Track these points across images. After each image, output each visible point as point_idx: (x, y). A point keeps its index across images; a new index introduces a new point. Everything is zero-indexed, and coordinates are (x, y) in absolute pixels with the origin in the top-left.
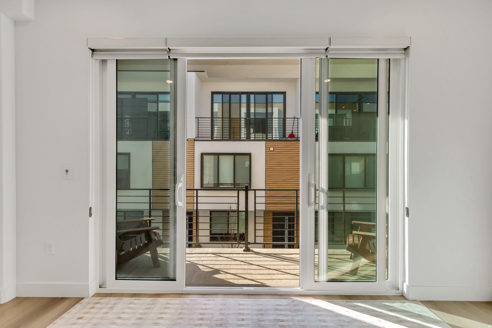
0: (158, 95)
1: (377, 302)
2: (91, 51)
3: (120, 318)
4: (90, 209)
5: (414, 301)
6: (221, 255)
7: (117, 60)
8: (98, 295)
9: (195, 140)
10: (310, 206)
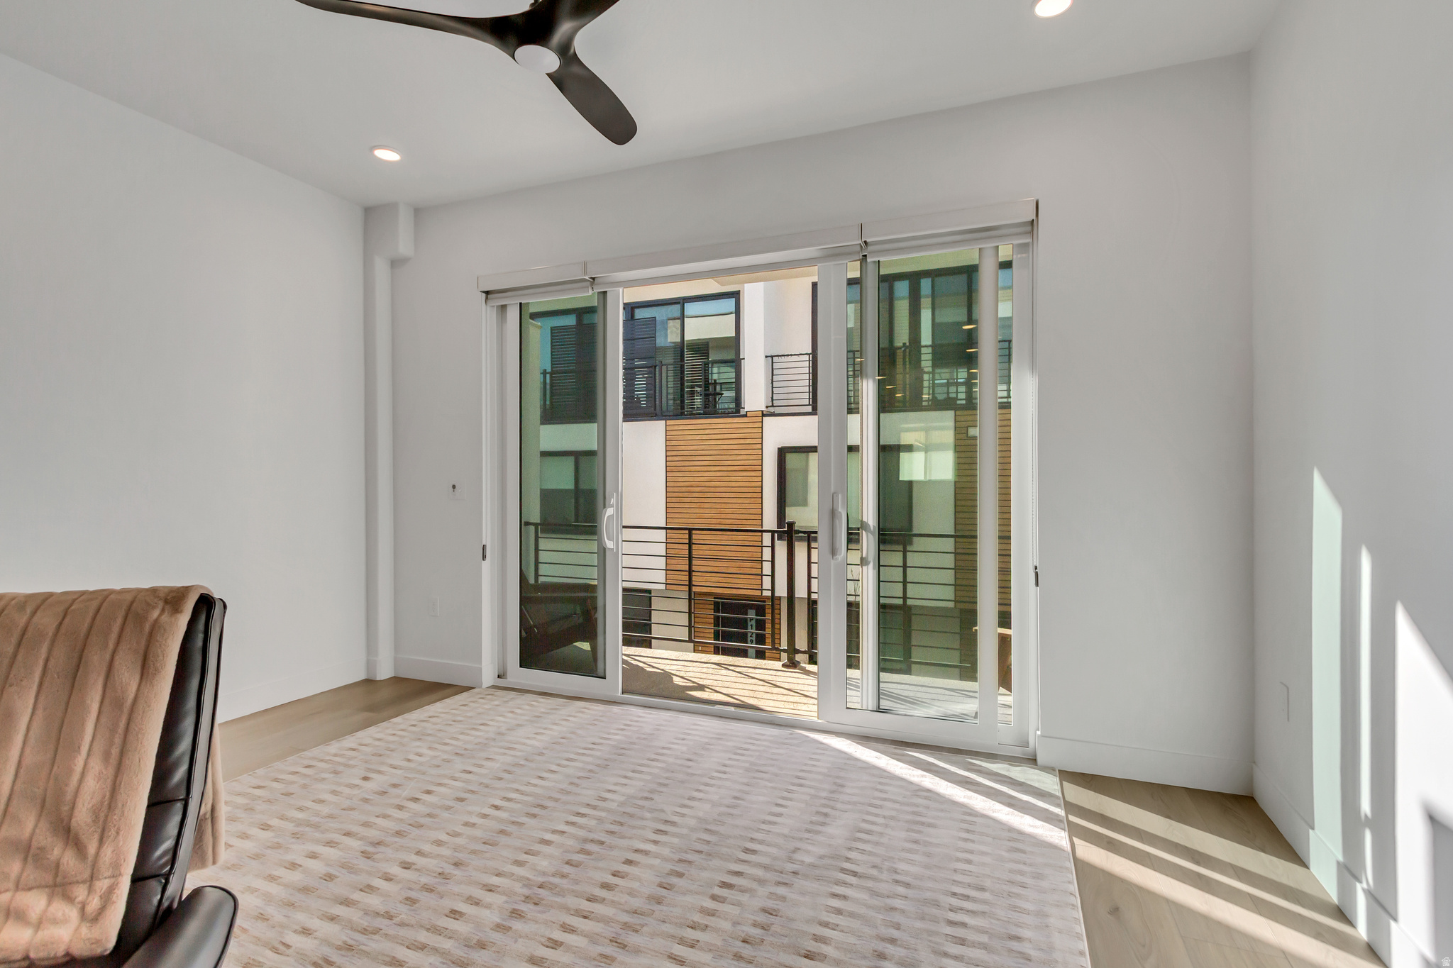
0: (684, 304)
1: (959, 757)
2: (484, 295)
3: (512, 712)
4: (484, 547)
5: (1048, 769)
6: (731, 668)
7: (521, 304)
8: (494, 687)
9: (763, 415)
10: (834, 557)
